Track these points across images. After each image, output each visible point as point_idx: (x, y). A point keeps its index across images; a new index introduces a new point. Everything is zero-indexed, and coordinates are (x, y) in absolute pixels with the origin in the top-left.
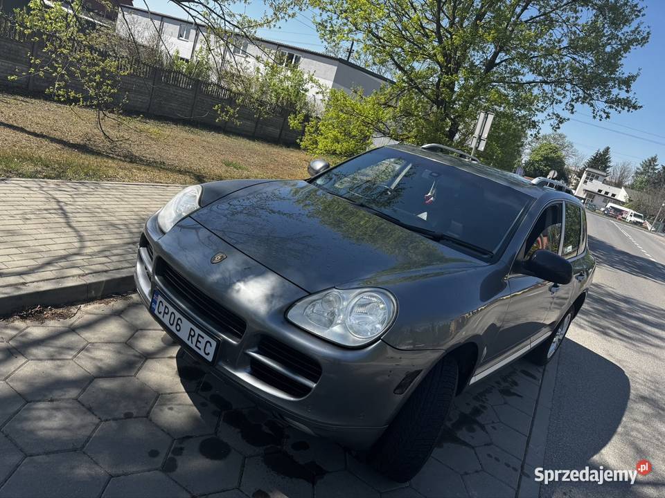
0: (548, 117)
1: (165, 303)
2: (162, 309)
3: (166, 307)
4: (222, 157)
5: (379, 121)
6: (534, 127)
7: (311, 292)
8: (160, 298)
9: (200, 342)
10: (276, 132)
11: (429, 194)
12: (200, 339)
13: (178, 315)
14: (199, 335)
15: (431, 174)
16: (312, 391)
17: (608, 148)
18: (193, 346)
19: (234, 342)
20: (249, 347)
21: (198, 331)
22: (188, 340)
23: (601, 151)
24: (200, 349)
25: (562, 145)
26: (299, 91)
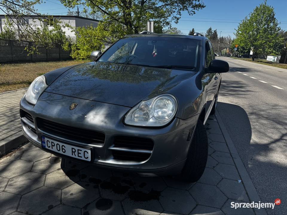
0: (172, 19)
1: (51, 141)
2: (50, 144)
3: (52, 142)
4: (37, 73)
5: (104, 37)
6: (168, 24)
7: (132, 107)
8: (46, 139)
9: (80, 153)
10: (57, 55)
11: (154, 52)
12: (80, 152)
13: (61, 144)
14: (78, 150)
15: (152, 42)
16: (152, 154)
17: (193, 29)
18: (77, 157)
19: (101, 146)
20: (110, 146)
21: (77, 148)
22: (72, 155)
23: (191, 31)
24: (81, 157)
25: (176, 32)
26: (61, 34)
